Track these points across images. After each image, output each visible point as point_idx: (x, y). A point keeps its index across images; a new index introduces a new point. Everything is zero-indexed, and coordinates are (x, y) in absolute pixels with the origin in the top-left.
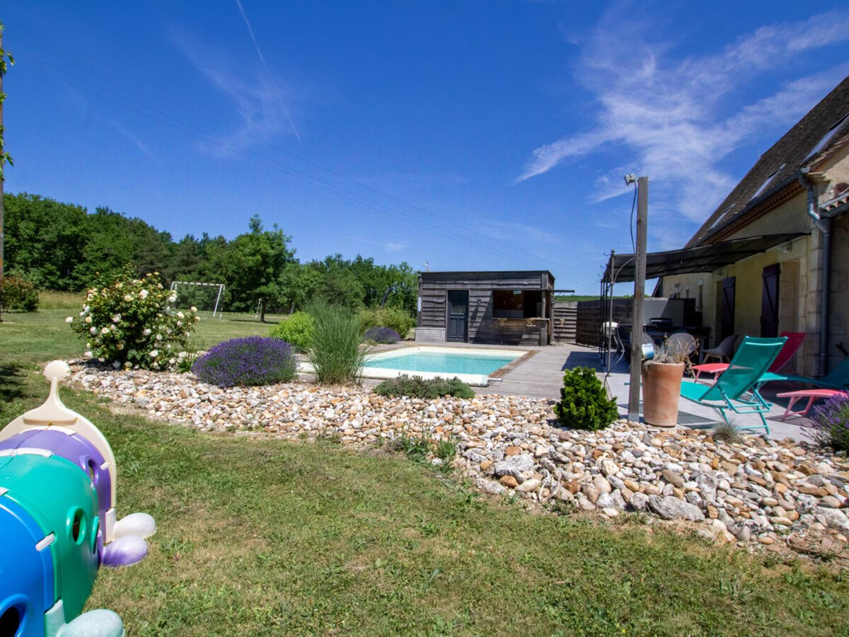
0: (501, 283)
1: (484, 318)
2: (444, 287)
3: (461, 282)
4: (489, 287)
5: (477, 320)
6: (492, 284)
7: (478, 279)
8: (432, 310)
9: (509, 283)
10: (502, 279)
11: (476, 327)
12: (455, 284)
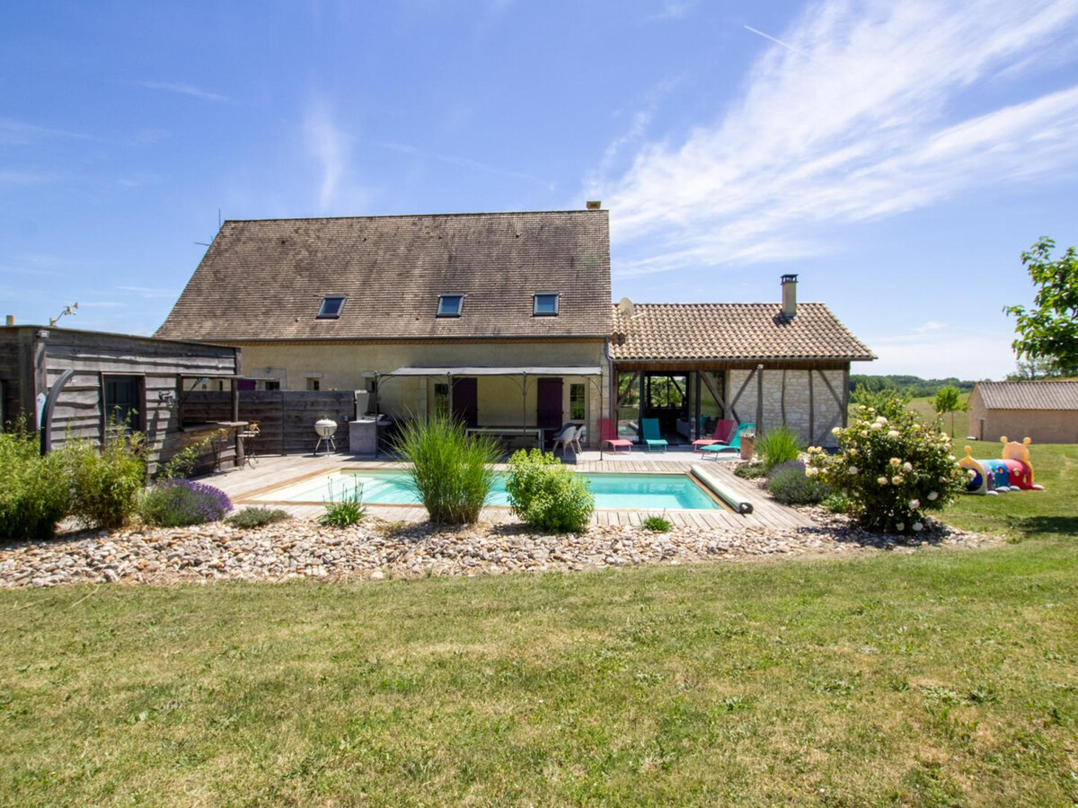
0: (189, 363)
1: (169, 431)
2: (94, 367)
3: (128, 358)
4: (173, 370)
5: (158, 438)
6: (177, 365)
7: (156, 354)
8: (71, 424)
9: (201, 364)
10: (192, 356)
11: (156, 451)
12: (115, 361)
